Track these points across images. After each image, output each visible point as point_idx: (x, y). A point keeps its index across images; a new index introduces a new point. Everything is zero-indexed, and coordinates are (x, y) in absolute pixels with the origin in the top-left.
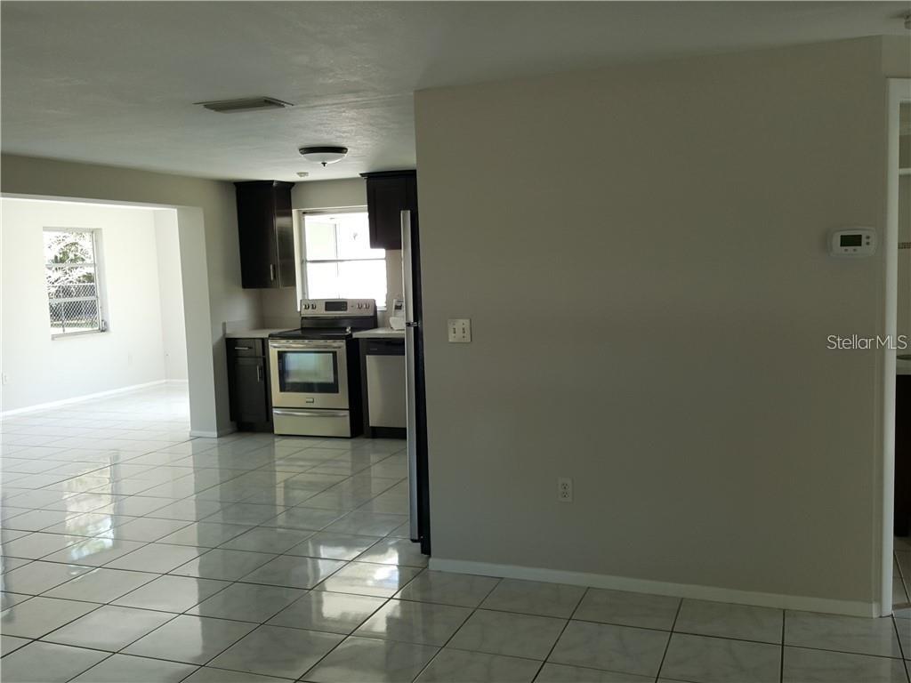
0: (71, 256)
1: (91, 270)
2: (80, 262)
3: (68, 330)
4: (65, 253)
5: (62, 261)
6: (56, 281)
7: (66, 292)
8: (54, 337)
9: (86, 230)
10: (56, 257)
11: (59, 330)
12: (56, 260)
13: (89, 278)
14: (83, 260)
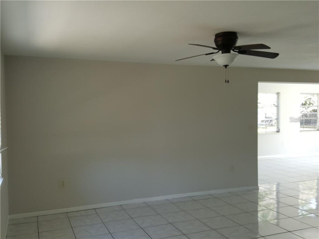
0: (308, 103)
1: (316, 108)
2: (311, 105)
3: (305, 129)
4: (306, 102)
5: (305, 104)
6: (302, 112)
7: (306, 115)
8: (301, 131)
9: (315, 94)
10: (302, 103)
11: (302, 129)
12: (303, 104)
13: (315, 111)
14: (313, 104)
